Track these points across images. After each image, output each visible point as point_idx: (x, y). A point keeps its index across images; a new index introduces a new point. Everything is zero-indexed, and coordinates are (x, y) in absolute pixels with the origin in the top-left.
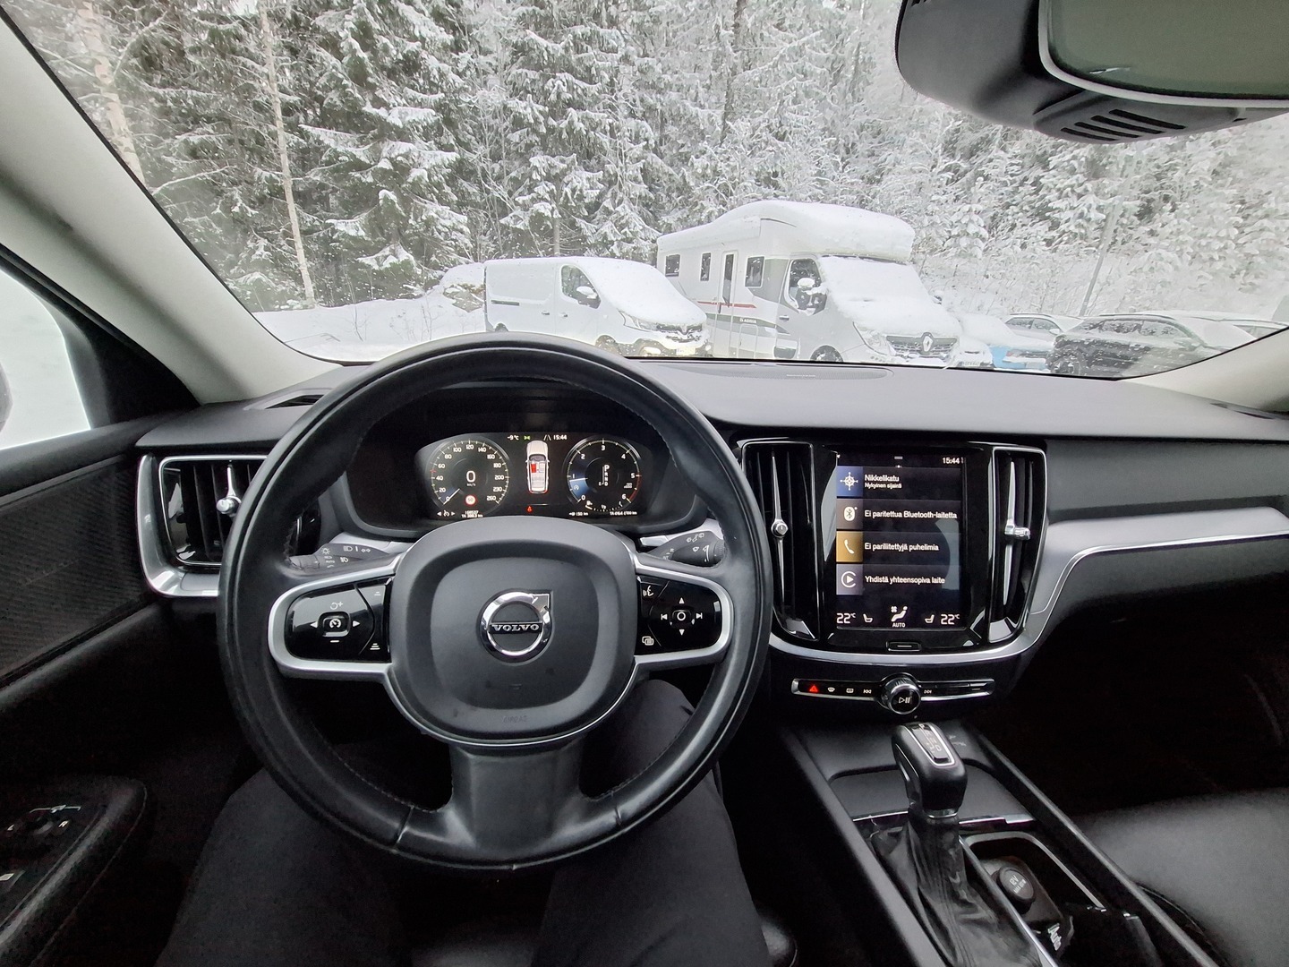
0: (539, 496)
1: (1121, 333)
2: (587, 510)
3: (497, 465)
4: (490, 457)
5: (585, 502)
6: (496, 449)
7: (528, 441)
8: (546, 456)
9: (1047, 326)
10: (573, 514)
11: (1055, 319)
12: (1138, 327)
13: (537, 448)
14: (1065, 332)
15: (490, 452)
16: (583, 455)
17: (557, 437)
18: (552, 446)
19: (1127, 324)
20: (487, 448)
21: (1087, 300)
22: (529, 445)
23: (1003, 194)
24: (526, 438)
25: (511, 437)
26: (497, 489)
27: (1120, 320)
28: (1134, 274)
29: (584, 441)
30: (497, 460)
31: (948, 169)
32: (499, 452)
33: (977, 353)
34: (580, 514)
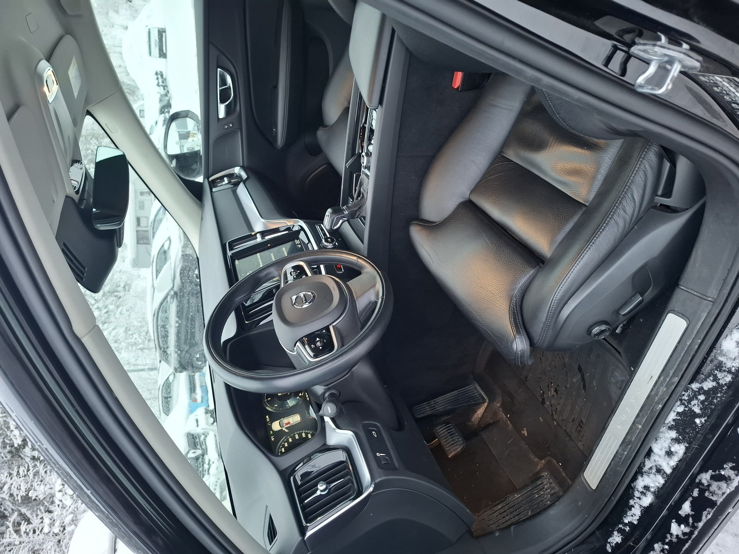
0: (301, 416)
1: (169, 335)
2: (305, 394)
3: (290, 440)
4: (286, 445)
5: (300, 397)
6: (281, 443)
7: (273, 431)
8: (279, 421)
9: (168, 386)
10: (308, 399)
11: (161, 382)
12: (164, 327)
13: (276, 426)
14: (172, 370)
15: (283, 446)
16: (275, 405)
17: (268, 420)
18: (272, 421)
19: (161, 333)
20: (282, 448)
21: (143, 370)
22: (275, 430)
23: (46, 472)
24: (272, 433)
25: (273, 439)
26: (304, 435)
27: (158, 339)
28: (120, 351)
29: (268, 408)
30: (287, 441)
31: (17, 532)
32: (282, 442)
33: (197, 421)
34: (307, 396)
